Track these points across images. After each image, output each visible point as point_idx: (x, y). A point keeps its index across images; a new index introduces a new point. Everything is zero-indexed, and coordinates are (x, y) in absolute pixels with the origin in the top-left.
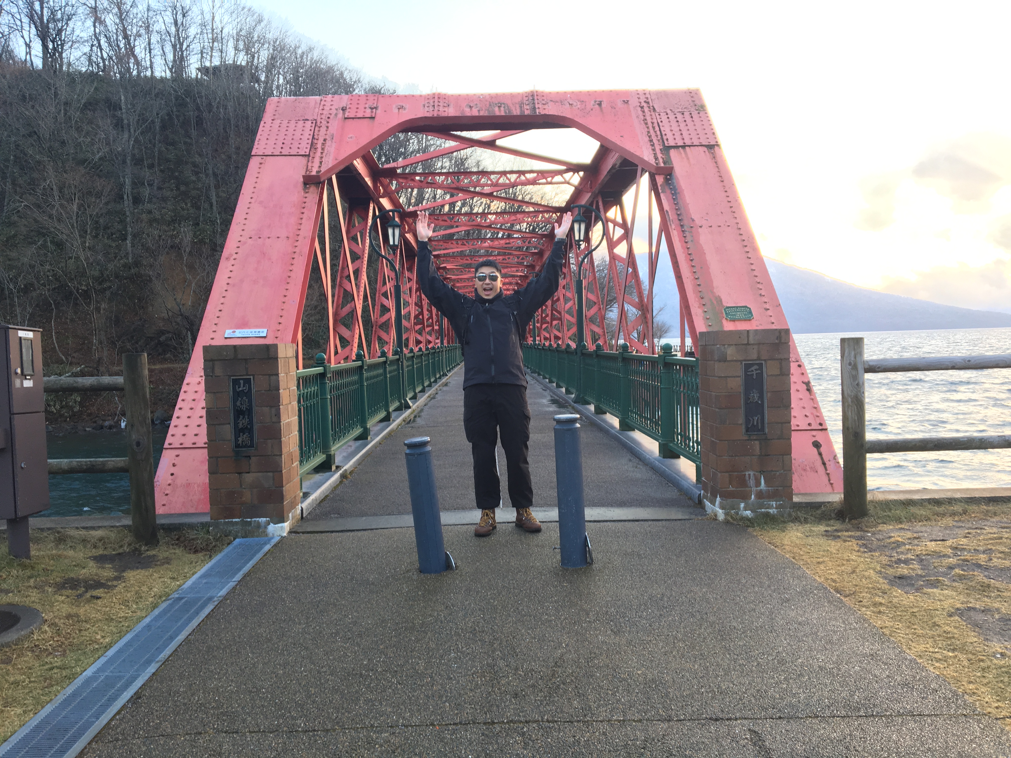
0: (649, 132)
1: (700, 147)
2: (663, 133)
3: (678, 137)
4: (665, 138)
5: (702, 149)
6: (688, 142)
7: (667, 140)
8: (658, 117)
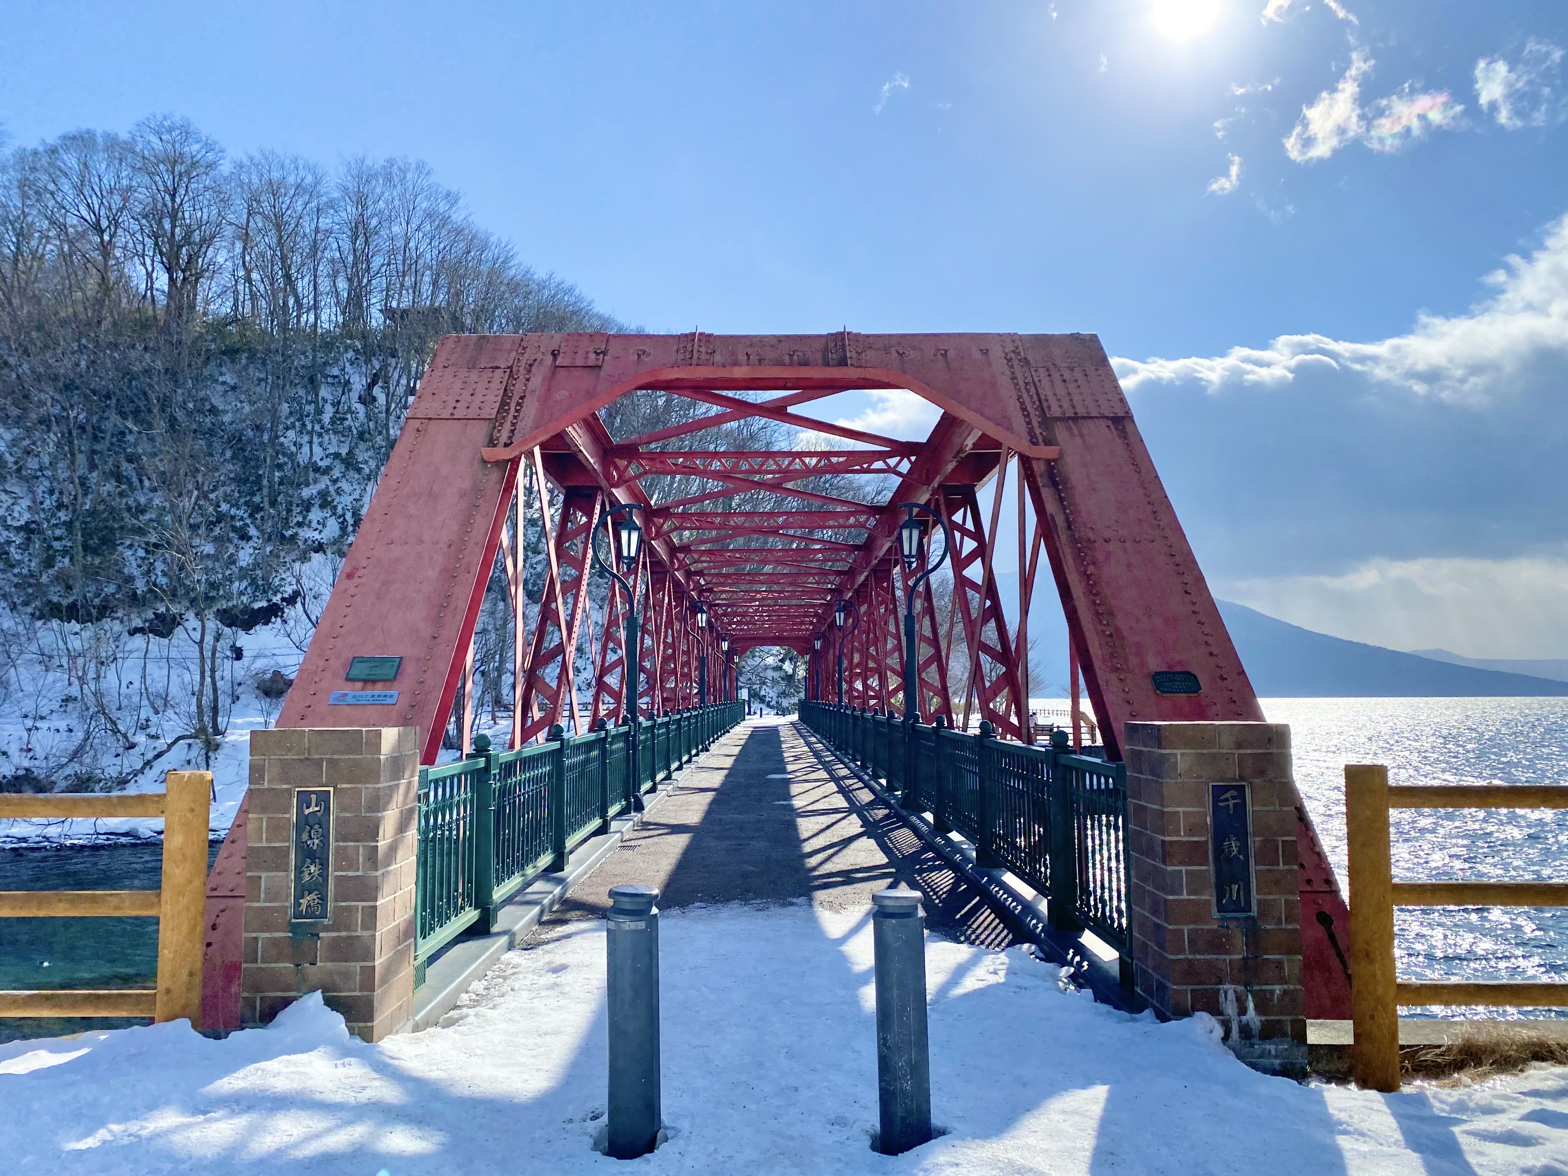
0: (1020, 397)
1: (1101, 421)
2: (1043, 397)
3: (1066, 404)
4: (1045, 405)
5: (1103, 423)
6: (1081, 411)
7: (1049, 407)
8: (1034, 373)
